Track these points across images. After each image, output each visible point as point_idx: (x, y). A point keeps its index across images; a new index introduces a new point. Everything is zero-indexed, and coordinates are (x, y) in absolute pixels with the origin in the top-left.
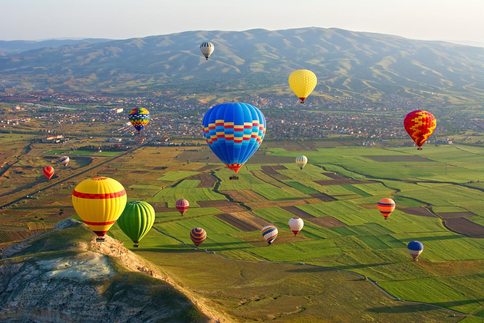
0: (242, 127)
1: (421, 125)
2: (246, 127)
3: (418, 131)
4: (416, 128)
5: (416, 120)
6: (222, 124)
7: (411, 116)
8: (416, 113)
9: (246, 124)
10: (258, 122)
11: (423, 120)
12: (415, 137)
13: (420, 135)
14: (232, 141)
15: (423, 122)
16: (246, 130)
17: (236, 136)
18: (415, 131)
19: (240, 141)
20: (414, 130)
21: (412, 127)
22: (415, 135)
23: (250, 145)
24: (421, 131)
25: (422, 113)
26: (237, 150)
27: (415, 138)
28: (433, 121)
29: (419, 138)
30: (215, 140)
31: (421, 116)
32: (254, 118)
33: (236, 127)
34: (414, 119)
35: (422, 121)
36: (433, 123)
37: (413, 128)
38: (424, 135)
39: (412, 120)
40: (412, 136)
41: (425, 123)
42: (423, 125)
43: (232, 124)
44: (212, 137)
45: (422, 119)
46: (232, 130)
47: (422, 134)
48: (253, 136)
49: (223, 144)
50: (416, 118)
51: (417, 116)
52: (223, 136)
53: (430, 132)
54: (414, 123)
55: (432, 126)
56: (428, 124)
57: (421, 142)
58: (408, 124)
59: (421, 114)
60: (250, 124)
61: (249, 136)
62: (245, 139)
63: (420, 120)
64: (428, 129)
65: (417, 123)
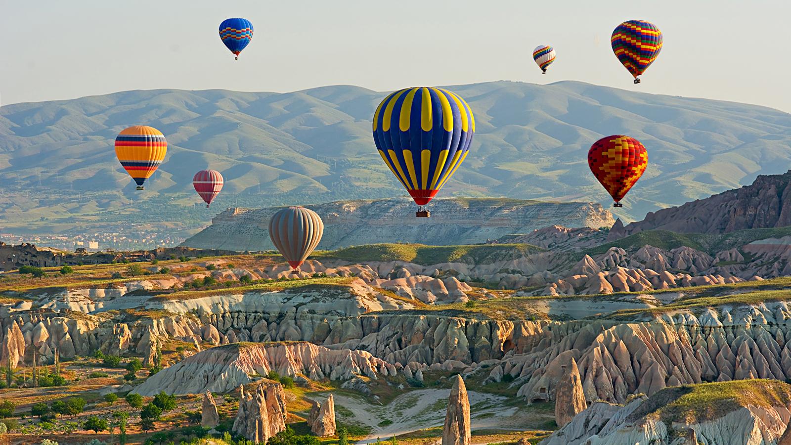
0: (240, 31)
1: (621, 162)
2: (243, 31)
3: (614, 173)
4: (611, 168)
5: (610, 152)
6: (230, 30)
7: (601, 146)
8: (611, 141)
9: (243, 30)
10: (249, 28)
11: (624, 153)
12: (608, 184)
13: (618, 181)
14: (235, 39)
15: (624, 156)
16: (243, 33)
17: (237, 36)
18: (609, 173)
19: (239, 39)
20: (606, 171)
21: (602, 166)
22: (610, 181)
23: (245, 41)
24: (620, 173)
25: (622, 141)
26: (238, 43)
27: (610, 186)
28: (641, 155)
29: (616, 186)
30: (226, 38)
31: (619, 145)
32: (247, 27)
33: (237, 31)
34: (607, 151)
35: (621, 155)
36: (642, 158)
37: (605, 167)
38: (625, 181)
39: (604, 153)
40: (604, 182)
41: (627, 159)
42: (624, 162)
43: (235, 29)
44: (225, 36)
45: (621, 151)
46: (235, 33)
47: (623, 178)
48: (247, 36)
49: (231, 40)
50: (610, 150)
51: (613, 145)
52: (230, 36)
53: (636, 175)
54: (606, 159)
55: (641, 164)
56: (633, 160)
57: (620, 194)
58: (595, 161)
59: (621, 143)
60: (245, 30)
61: (244, 36)
62: (242, 38)
63: (617, 153)
64: (634, 169)
65: (613, 159)
